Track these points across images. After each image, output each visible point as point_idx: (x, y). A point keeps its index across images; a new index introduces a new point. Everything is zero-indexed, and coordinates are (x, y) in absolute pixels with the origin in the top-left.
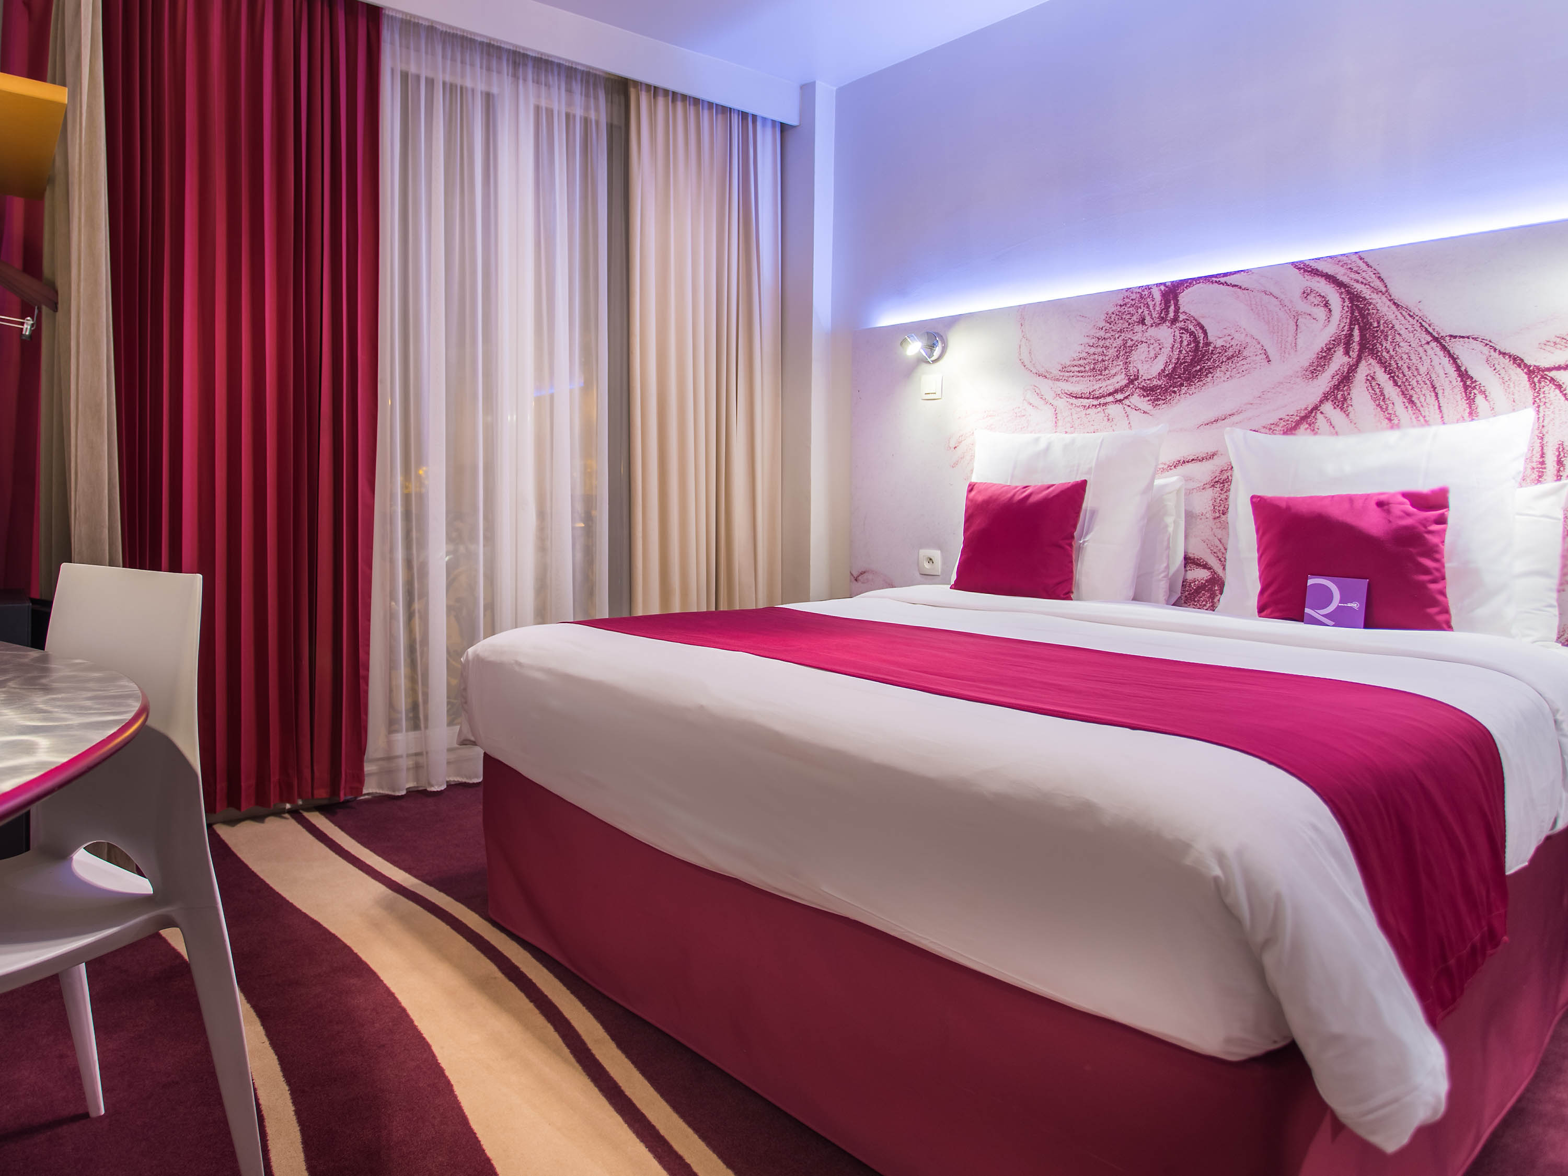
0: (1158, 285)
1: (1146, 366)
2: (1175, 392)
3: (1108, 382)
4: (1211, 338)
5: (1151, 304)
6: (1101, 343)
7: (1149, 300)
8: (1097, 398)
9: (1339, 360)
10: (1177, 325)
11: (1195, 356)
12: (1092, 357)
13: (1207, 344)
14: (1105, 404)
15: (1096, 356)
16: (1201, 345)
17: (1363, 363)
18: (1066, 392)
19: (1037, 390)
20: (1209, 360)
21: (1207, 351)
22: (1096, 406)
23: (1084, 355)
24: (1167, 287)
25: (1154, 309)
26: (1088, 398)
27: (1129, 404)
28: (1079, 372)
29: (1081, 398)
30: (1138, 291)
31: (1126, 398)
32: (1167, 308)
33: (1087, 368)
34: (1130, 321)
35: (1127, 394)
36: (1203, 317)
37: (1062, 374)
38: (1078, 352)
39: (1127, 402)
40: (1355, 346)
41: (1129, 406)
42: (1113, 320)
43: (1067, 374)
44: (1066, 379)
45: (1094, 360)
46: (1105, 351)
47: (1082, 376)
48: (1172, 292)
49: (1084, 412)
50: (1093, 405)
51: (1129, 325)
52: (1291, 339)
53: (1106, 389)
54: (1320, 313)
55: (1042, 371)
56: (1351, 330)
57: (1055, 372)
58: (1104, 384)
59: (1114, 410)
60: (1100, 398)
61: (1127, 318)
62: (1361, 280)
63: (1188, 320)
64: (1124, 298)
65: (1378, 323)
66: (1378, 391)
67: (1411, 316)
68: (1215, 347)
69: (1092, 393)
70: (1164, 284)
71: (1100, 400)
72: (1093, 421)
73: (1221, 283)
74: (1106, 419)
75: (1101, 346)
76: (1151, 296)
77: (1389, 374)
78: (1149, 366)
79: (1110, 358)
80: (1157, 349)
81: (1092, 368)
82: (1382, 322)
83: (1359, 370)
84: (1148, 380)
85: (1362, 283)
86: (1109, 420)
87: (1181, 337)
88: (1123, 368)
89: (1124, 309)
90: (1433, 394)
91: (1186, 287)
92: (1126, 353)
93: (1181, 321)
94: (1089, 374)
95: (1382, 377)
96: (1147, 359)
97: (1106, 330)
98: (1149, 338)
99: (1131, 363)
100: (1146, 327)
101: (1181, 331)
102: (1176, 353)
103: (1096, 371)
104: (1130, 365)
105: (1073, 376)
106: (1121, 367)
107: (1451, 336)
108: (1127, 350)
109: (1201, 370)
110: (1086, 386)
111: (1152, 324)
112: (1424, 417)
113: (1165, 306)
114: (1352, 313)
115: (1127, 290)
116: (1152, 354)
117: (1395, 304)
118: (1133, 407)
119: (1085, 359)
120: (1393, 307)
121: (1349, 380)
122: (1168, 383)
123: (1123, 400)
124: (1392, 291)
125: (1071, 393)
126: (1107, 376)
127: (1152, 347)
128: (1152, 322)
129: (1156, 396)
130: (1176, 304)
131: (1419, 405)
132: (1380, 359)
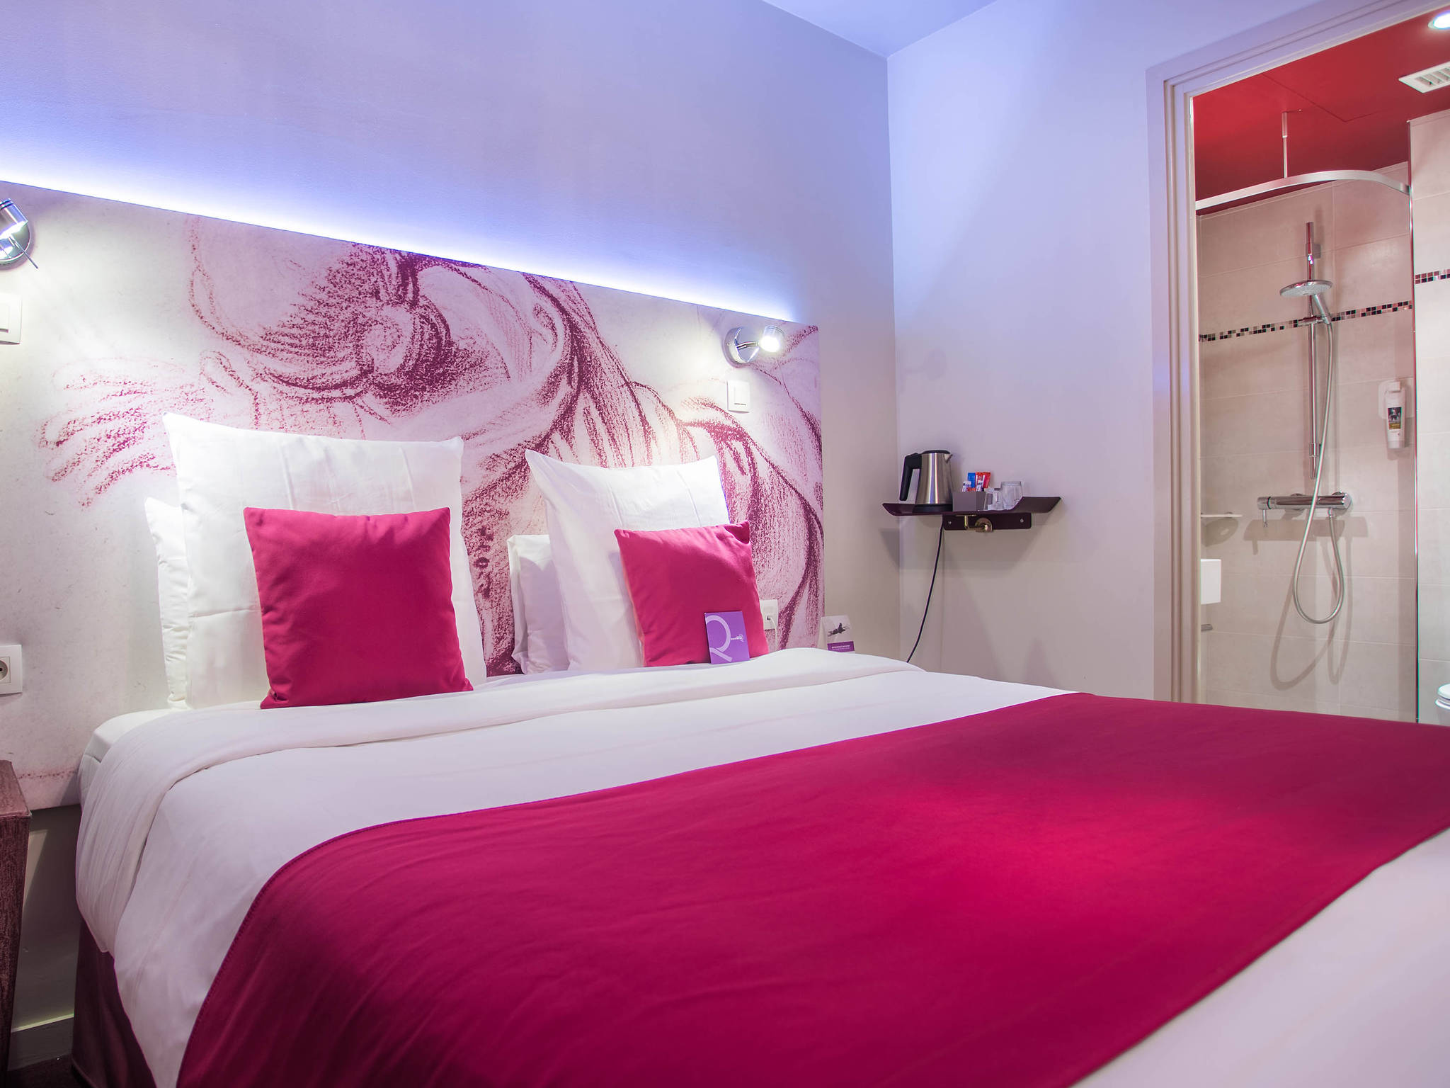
0: (394, 252)
1: (382, 356)
2: (416, 397)
3: (334, 369)
4: (454, 338)
5: (385, 272)
6: (323, 310)
7: (383, 267)
8: (319, 389)
9: (564, 390)
10: (417, 310)
11: (437, 355)
12: (311, 328)
13: (450, 343)
14: (330, 400)
15: (317, 327)
16: (443, 343)
17: (581, 396)
18: (273, 372)
19: (224, 360)
20: (452, 363)
21: (450, 352)
22: (317, 400)
23: (298, 321)
24: (403, 257)
25: (390, 282)
26: (306, 387)
27: (363, 405)
28: (292, 345)
29: (295, 385)
30: (368, 250)
31: (358, 395)
32: (405, 285)
33: (304, 343)
34: (360, 289)
35: (359, 389)
36: (445, 309)
37: (265, 343)
38: (289, 314)
39: (358, 400)
40: (575, 377)
41: (362, 407)
42: (338, 281)
43: (273, 345)
44: (273, 352)
45: (314, 332)
46: (329, 324)
47: (296, 353)
48: (411, 265)
49: (299, 407)
50: (313, 399)
51: (360, 294)
52: (526, 356)
53: (330, 378)
54: (548, 333)
55: (231, 331)
56: (572, 359)
57: (256, 339)
58: (328, 370)
59: (341, 408)
60: (323, 390)
61: (357, 283)
62: (577, 310)
63: (428, 307)
64: (352, 255)
65: (591, 358)
66: (592, 425)
67: (612, 358)
68: (457, 349)
69: (311, 381)
70: (400, 253)
71: (322, 393)
72: (314, 422)
73: (461, 273)
74: (331, 421)
75: (323, 314)
76: (385, 263)
77: (599, 410)
78: (386, 357)
79: (337, 334)
80: (395, 337)
81: (310, 343)
82: (593, 357)
83: (579, 402)
84: (385, 375)
85: (578, 314)
86: (335, 423)
87: (422, 327)
88: (354, 352)
89: (353, 270)
90: (627, 435)
91: (424, 265)
92: (357, 332)
93: (422, 307)
94: (306, 351)
95: (595, 413)
96: (383, 347)
97: (329, 292)
98: (385, 319)
99: (364, 348)
100: (381, 303)
101: (422, 320)
102: (417, 346)
103: (317, 350)
104: (362, 351)
105: (282, 350)
106: (350, 351)
107: (636, 383)
108: (357, 328)
109: (444, 373)
110: (302, 369)
111: (388, 301)
112: (622, 456)
113: (402, 282)
114: (572, 343)
115: (355, 245)
116: (389, 342)
117: (601, 342)
118: (367, 409)
119: (301, 328)
120: (600, 345)
121: (572, 410)
122: (408, 384)
123: (354, 397)
124: (598, 329)
125: (281, 376)
126: (333, 360)
127: (388, 332)
128: (388, 298)
129: (395, 399)
130: (415, 284)
131: (618, 443)
132: (593, 395)
